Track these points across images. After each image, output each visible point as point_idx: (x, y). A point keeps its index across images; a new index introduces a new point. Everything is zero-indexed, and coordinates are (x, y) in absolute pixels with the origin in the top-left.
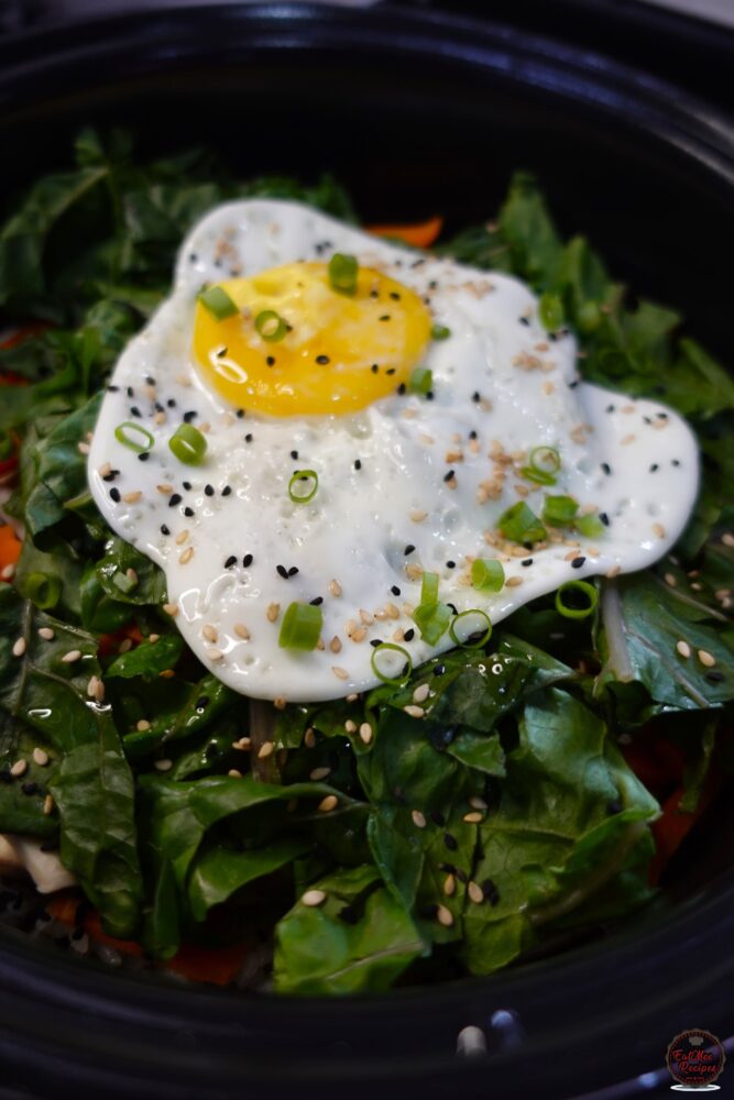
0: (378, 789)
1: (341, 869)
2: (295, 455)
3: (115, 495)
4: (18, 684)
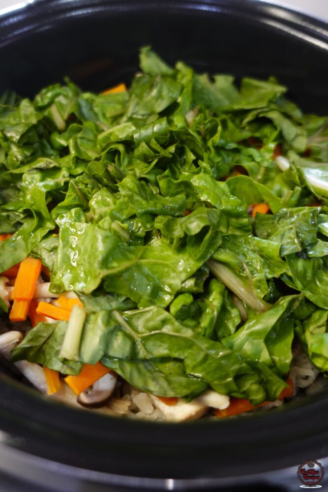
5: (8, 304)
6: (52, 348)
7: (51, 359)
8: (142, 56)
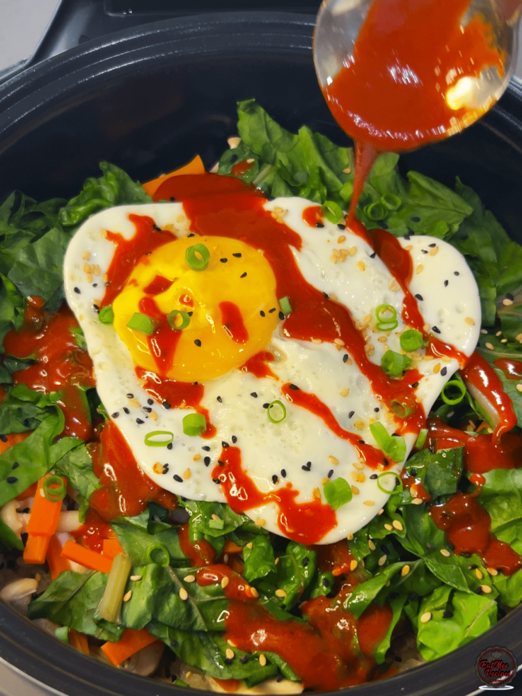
0: (420, 551)
1: (425, 599)
2: (254, 395)
3: (178, 479)
4: (196, 613)
5: (20, 538)
6: (82, 605)
7: (80, 619)
8: (241, 112)
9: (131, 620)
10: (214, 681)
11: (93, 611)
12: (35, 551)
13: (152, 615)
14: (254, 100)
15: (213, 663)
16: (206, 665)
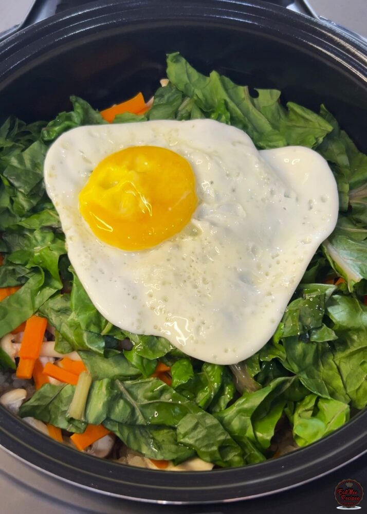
0: (295, 368)
1: (299, 403)
4: (138, 412)
5: (14, 361)
6: (57, 408)
7: (56, 418)
8: (169, 61)
9: (91, 418)
10: (151, 462)
11: (65, 412)
12: (25, 370)
13: (107, 415)
14: (178, 53)
15: (150, 448)
16: (145, 450)
